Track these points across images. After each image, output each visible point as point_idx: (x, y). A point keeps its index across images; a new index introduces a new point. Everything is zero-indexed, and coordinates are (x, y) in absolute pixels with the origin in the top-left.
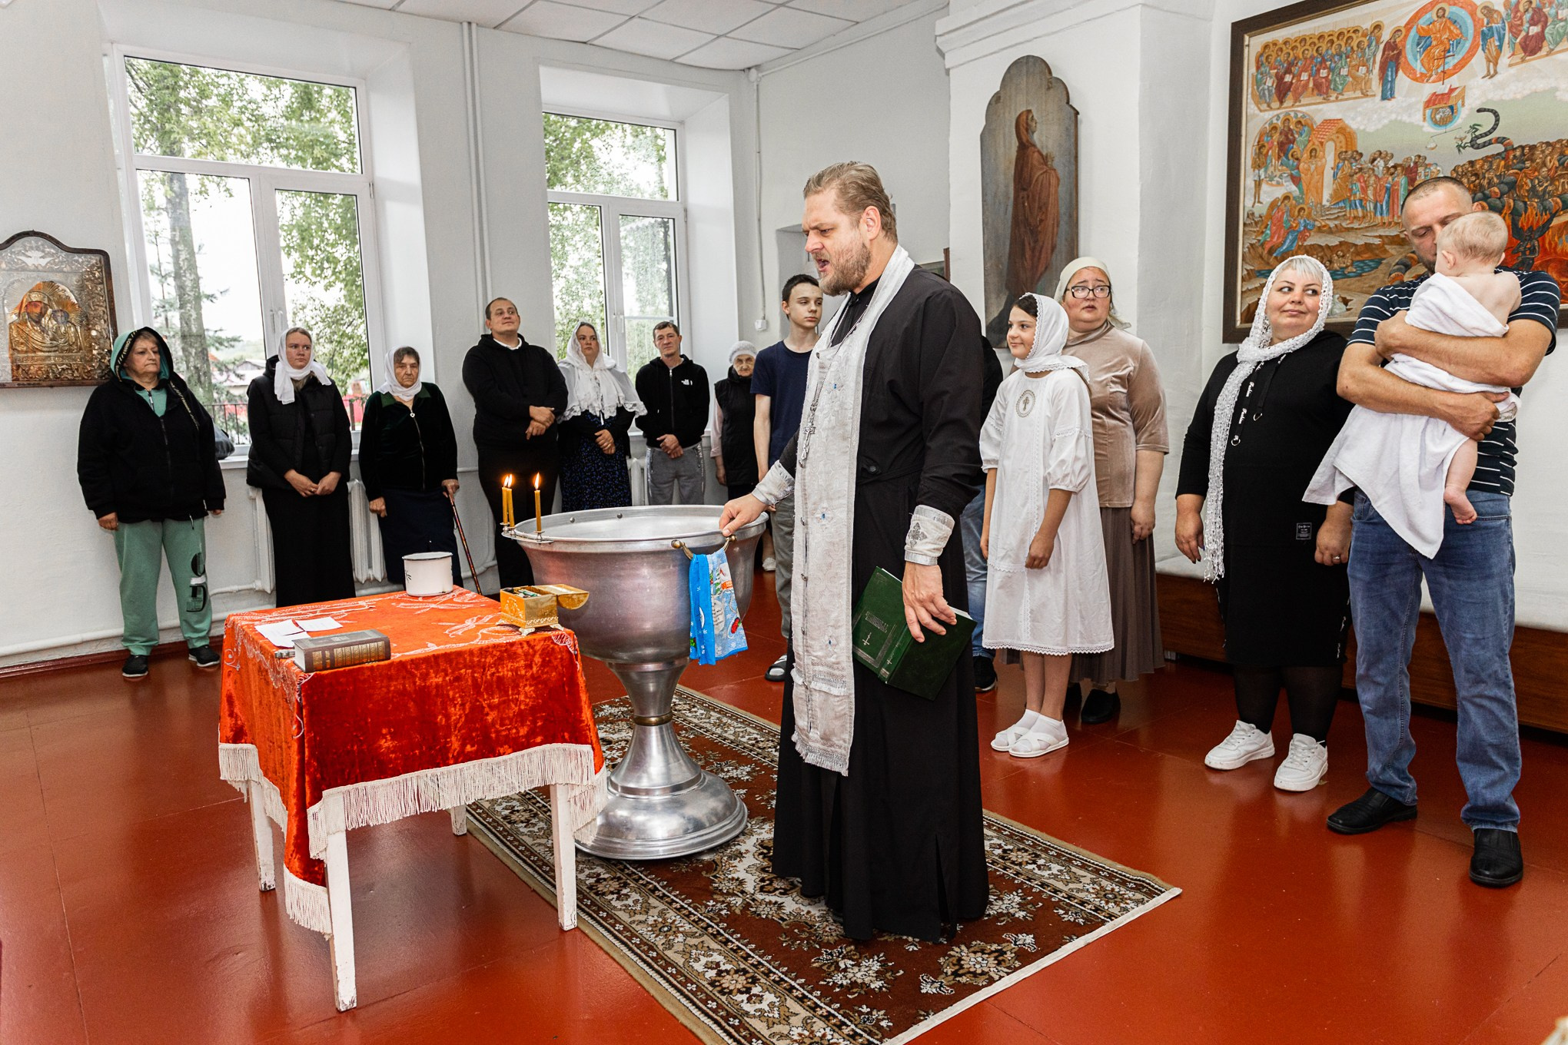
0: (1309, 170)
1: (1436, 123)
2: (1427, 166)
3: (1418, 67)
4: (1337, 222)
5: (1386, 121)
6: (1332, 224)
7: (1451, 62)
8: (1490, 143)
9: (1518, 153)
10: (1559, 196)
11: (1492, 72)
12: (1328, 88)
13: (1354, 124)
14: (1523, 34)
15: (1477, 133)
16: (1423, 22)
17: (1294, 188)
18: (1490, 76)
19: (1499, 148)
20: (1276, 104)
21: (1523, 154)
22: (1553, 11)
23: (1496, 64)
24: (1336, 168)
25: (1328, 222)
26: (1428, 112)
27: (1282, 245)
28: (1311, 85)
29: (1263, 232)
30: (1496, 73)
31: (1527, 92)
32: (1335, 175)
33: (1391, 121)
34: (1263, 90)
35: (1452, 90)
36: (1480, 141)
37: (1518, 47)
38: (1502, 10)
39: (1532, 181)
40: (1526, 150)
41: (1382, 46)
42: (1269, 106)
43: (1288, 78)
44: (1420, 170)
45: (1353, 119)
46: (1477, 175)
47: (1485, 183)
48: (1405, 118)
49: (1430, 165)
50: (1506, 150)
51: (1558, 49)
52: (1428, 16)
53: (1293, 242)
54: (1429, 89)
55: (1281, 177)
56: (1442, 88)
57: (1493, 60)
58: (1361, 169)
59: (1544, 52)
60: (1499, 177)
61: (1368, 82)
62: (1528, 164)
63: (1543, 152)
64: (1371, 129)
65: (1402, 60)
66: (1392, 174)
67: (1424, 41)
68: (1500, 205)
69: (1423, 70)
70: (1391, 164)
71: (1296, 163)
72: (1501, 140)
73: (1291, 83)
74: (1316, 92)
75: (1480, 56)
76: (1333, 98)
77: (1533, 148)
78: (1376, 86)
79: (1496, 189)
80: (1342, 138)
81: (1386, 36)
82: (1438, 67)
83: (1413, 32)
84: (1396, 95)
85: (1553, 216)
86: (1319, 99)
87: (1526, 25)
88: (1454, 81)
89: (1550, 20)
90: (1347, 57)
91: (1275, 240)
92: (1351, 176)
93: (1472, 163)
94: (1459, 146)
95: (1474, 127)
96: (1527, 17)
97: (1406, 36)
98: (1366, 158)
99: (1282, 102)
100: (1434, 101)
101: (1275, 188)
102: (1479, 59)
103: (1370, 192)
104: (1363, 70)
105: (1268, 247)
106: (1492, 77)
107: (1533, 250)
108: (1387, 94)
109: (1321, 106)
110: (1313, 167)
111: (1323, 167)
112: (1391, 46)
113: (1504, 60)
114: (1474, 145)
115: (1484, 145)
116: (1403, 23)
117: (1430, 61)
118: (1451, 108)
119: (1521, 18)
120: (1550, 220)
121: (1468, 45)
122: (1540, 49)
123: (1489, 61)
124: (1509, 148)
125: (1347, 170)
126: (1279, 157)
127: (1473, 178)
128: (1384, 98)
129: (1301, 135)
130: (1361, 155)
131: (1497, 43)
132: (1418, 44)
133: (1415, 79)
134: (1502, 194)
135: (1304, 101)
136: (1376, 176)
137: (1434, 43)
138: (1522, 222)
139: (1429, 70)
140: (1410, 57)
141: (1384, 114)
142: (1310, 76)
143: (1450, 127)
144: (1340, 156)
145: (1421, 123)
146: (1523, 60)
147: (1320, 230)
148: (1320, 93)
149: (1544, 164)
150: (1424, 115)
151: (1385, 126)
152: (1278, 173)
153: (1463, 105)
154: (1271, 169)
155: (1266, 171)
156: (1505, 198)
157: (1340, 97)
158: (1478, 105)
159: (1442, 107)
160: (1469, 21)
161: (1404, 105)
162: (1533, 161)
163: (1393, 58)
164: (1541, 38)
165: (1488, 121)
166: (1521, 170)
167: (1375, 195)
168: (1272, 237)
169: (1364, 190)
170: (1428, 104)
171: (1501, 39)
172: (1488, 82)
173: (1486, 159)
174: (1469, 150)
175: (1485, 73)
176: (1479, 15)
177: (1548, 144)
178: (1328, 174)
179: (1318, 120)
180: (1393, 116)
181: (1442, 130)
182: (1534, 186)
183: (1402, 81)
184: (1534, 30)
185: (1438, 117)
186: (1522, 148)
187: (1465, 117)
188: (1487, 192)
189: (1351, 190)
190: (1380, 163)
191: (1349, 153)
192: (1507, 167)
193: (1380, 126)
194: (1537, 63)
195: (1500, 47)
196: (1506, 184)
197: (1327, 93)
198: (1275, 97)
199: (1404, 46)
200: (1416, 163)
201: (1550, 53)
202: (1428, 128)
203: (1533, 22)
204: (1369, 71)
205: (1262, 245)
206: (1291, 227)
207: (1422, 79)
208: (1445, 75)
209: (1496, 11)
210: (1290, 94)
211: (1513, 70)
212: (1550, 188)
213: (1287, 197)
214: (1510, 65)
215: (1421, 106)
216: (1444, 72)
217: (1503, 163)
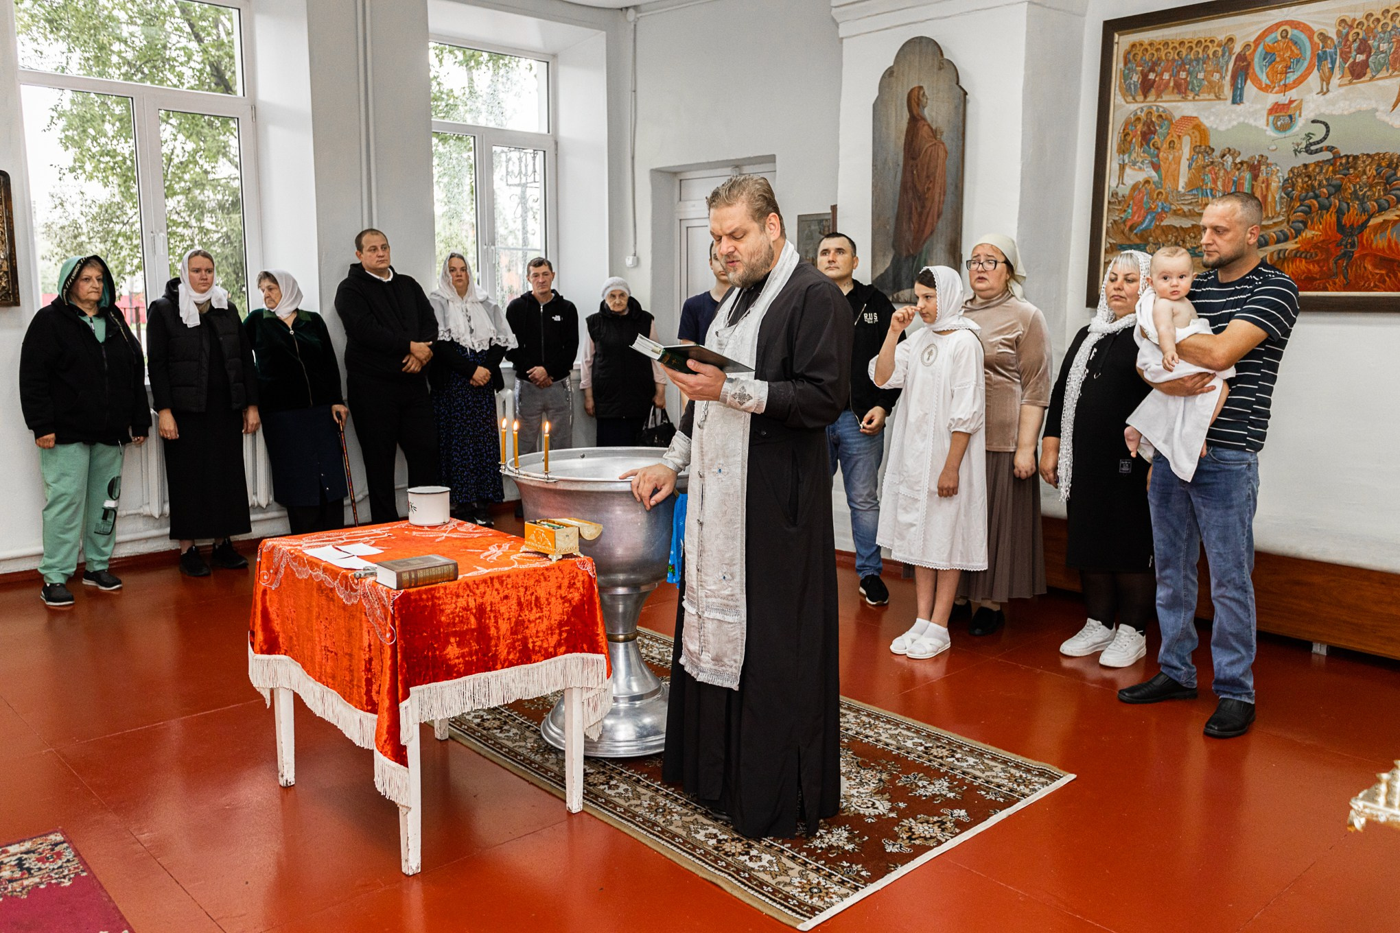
0: (1167, 159)
1: (1277, 129)
2: (1268, 165)
3: (1264, 79)
4: (1190, 207)
5: (1235, 123)
6: (1186, 208)
7: (1292, 77)
8: (1321, 150)
9: (1344, 161)
10: (1376, 201)
11: (1325, 90)
12: (1186, 89)
13: (1208, 122)
14: (1351, 60)
15: (1311, 141)
16: (1269, 40)
17: (1154, 174)
18: (1323, 92)
19: (1328, 155)
20: (1140, 98)
21: (1348, 162)
22: (1376, 44)
23: (1328, 84)
24: (1191, 159)
25: (1183, 207)
26: (1271, 118)
27: (1142, 223)
28: (1172, 84)
29: (1125, 211)
30: (1328, 90)
31: (1353, 110)
32: (1190, 166)
33: (1239, 123)
34: (1130, 84)
35: (1291, 102)
36: (1313, 148)
37: (1347, 71)
38: (1335, 37)
39: (1355, 186)
40: (1351, 159)
41: (1234, 57)
42: (1134, 99)
43: (1152, 76)
44: (1263, 168)
45: (1207, 118)
46: (1309, 177)
47: (1316, 184)
48: (1252, 122)
49: (1272, 164)
50: (1334, 158)
51: (1379, 76)
52: (1273, 35)
53: (1151, 221)
54: (1272, 98)
55: (1142, 162)
56: (1283, 99)
57: (1326, 80)
58: (1212, 163)
59: (1367, 78)
60: (1327, 180)
61: (1221, 87)
62: (1351, 171)
63: (1364, 162)
64: (1222, 128)
65: (1251, 71)
66: (1239, 169)
67: (1269, 56)
68: (1328, 204)
69: (1268, 82)
70: (1238, 160)
71: (1156, 152)
72: (1331, 149)
73: (1155, 80)
74: (1176, 91)
75: (1315, 75)
76: (1190, 98)
77: (1356, 158)
78: (1227, 91)
79: (1325, 190)
80: (1197, 133)
81: (1237, 49)
82: (1281, 80)
83: (1260, 48)
84: (1244, 101)
85: (1371, 216)
86: (1178, 97)
87: (1354, 53)
88: (1293, 94)
89: (1373, 51)
90: (1204, 63)
91: (1136, 218)
92: (1204, 167)
93: (1306, 166)
94: (1295, 151)
95: (1309, 136)
96: (1355, 46)
97: (1255, 51)
98: (1217, 153)
99: (1145, 97)
100: (1276, 109)
101: (1136, 172)
102: (1314, 79)
103: (1219, 184)
104: (1217, 76)
105: (1129, 224)
106: (1325, 94)
107: (1353, 245)
108: (1237, 99)
109: (1180, 104)
110: (1171, 157)
111: (1180, 158)
112: (1241, 57)
113: (1335, 81)
114: (1308, 151)
115: (1316, 151)
116: (1252, 39)
117: (1273, 75)
118: (1290, 117)
119: (1350, 47)
120: (1368, 220)
121: (1306, 64)
122: (1365, 74)
123: (1322, 80)
124: (1337, 156)
125: (1200, 162)
126: (1142, 145)
127: (1306, 179)
128: (1234, 102)
129: (1161, 127)
130: (1213, 150)
131: (1330, 66)
132: (1264, 59)
133: (1261, 89)
134: (1330, 195)
135: (1165, 97)
136: (1225, 170)
137: (1278, 59)
138: (1345, 220)
139: (1272, 82)
140: (1257, 69)
141: (1233, 116)
142: (1171, 76)
143: (1288, 133)
144: (1194, 149)
145: (1265, 128)
146: (1350, 82)
147: (1175, 213)
148: (1179, 92)
149: (1364, 172)
150: (1268, 120)
151: (1234, 127)
152: (1141, 160)
153: (1300, 116)
154: (1134, 155)
155: (1129, 157)
156: (1332, 198)
157: (1197, 98)
158: (1312, 116)
159: (1283, 115)
160: (1308, 44)
161: (1251, 110)
162: (1355, 169)
163: (1243, 70)
164: (1365, 64)
165: (1319, 131)
166: (1345, 175)
167: (1223, 186)
168: (1133, 216)
169: (1215, 181)
170: (1271, 111)
171: (1333, 63)
172: (1321, 98)
173: (1317, 164)
174: (1304, 154)
175: (1319, 90)
176: (1316, 39)
177: (1368, 155)
178: (1184, 164)
179: (1177, 116)
180: (1241, 119)
181: (1283, 135)
182: (1355, 191)
183: (1250, 89)
184: (1360, 58)
185: (1279, 123)
186: (1347, 157)
187: (1301, 126)
188: (1317, 192)
189: (1204, 180)
190: (1229, 159)
191: (1203, 148)
192: (1334, 172)
193: (1230, 127)
194: (1362, 86)
195: (1332, 69)
196: (1334, 186)
197: (1185, 93)
198: (1140, 92)
199: (1253, 60)
200: (1259, 161)
201: (1372, 79)
202: (1271, 132)
203: (1359, 51)
204: (1222, 78)
205: (1124, 222)
206: (1150, 208)
207: (1266, 89)
208: (1286, 88)
209: (1330, 38)
210: (1153, 91)
211: (1343, 90)
212: (1369, 193)
213: (1147, 182)
214: (1340, 86)
215: (1265, 113)
216: (1285, 85)
217: (1331, 168)
